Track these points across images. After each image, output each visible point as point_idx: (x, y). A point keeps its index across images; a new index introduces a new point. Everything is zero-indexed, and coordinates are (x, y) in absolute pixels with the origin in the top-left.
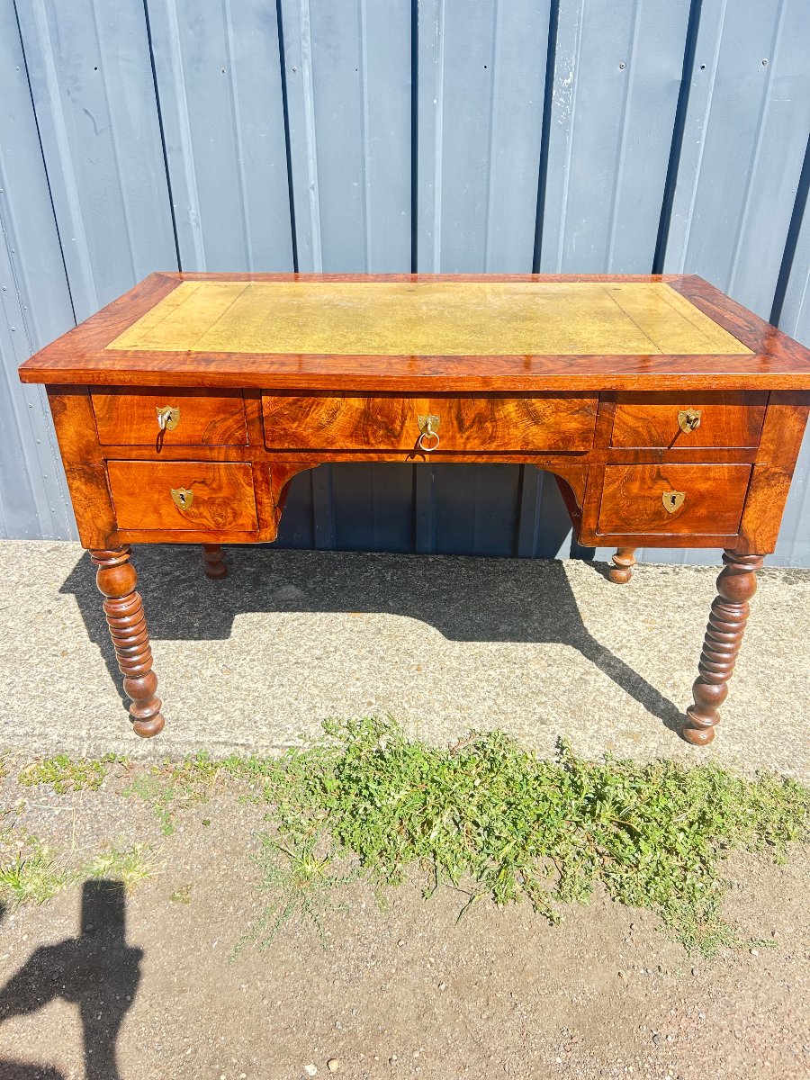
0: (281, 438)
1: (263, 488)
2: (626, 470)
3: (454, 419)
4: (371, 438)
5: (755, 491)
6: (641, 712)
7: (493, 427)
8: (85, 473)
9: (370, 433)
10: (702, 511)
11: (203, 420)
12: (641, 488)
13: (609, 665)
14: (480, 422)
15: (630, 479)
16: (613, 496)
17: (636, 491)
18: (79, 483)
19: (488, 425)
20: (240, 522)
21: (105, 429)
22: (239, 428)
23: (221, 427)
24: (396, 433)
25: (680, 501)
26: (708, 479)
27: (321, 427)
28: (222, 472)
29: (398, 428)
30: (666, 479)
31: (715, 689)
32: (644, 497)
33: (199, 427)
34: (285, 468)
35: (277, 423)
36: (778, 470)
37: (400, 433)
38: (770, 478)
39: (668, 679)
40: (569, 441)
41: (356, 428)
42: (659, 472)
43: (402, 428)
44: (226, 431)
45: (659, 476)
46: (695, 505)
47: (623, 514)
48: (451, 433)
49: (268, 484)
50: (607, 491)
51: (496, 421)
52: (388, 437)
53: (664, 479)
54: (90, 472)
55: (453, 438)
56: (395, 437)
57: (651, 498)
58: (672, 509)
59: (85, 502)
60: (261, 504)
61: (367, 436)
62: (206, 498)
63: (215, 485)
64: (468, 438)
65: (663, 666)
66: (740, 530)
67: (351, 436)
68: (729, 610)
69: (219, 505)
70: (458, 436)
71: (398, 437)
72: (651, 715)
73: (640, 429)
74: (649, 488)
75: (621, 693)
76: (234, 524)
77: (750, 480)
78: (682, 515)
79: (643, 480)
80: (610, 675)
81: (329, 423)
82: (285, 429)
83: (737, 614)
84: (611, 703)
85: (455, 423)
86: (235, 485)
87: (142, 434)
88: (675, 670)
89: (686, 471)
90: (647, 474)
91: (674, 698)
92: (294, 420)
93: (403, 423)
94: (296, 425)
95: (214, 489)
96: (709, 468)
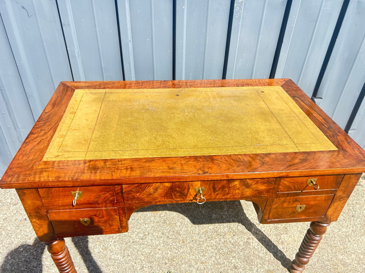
0: (131, 199)
1: (123, 216)
2: (283, 199)
3: (211, 188)
4: (173, 196)
5: (334, 203)
6: (272, 258)
7: (229, 190)
8: (37, 216)
9: (173, 195)
10: (311, 211)
11: (94, 195)
12: (287, 205)
13: (256, 233)
14: (223, 188)
15: (284, 202)
16: (276, 208)
17: (286, 206)
18: (35, 220)
19: (226, 189)
20: (112, 228)
21: (46, 201)
22: (112, 196)
23: (103, 197)
24: (185, 194)
25: (303, 208)
26: (316, 200)
27: (151, 194)
28: (104, 211)
29: (186, 192)
30: (299, 201)
31: (305, 260)
32: (289, 207)
33: (93, 197)
34: (133, 208)
35: (130, 194)
36: (344, 196)
37: (187, 195)
38: (341, 198)
39: (280, 239)
40: (261, 193)
41: (167, 193)
42: (296, 199)
43: (188, 192)
44: (105, 198)
45: (296, 200)
46: (309, 209)
47: (280, 213)
48: (210, 193)
49: (125, 214)
50: (274, 206)
51: (230, 188)
52: (181, 196)
53: (298, 201)
54: (40, 216)
55: (211, 194)
56: (184, 196)
57: (292, 208)
58: (300, 210)
59: (39, 226)
60: (122, 221)
61: (172, 196)
62: (97, 221)
63: (100, 216)
64: (217, 194)
65: (276, 232)
66: (325, 215)
67: (164, 196)
68: (315, 237)
69: (102, 223)
70: (213, 193)
71: (186, 196)
72: (276, 260)
73: (291, 186)
74: (291, 204)
75: (263, 248)
76: (109, 229)
77: (333, 200)
78: (303, 213)
79: (289, 202)
80: (257, 239)
81: (154, 192)
82: (133, 196)
83: (317, 238)
84: (260, 255)
85: (212, 189)
86: (109, 215)
87: (65, 201)
88: (281, 234)
89: (307, 198)
90: (291, 200)
91: (283, 250)
92: (138, 193)
93: (188, 190)
94: (138, 194)
95: (100, 217)
96: (317, 197)
